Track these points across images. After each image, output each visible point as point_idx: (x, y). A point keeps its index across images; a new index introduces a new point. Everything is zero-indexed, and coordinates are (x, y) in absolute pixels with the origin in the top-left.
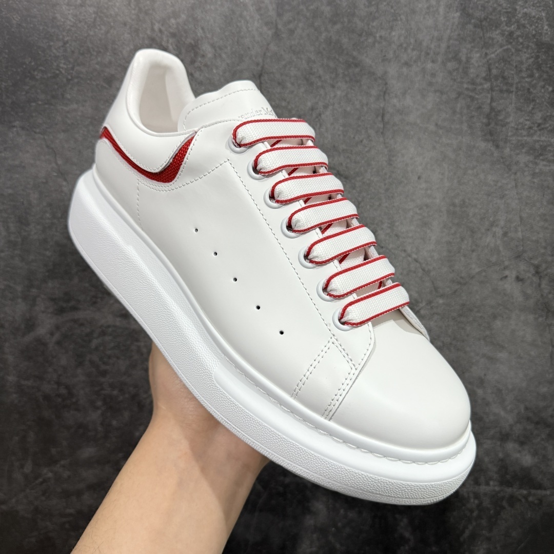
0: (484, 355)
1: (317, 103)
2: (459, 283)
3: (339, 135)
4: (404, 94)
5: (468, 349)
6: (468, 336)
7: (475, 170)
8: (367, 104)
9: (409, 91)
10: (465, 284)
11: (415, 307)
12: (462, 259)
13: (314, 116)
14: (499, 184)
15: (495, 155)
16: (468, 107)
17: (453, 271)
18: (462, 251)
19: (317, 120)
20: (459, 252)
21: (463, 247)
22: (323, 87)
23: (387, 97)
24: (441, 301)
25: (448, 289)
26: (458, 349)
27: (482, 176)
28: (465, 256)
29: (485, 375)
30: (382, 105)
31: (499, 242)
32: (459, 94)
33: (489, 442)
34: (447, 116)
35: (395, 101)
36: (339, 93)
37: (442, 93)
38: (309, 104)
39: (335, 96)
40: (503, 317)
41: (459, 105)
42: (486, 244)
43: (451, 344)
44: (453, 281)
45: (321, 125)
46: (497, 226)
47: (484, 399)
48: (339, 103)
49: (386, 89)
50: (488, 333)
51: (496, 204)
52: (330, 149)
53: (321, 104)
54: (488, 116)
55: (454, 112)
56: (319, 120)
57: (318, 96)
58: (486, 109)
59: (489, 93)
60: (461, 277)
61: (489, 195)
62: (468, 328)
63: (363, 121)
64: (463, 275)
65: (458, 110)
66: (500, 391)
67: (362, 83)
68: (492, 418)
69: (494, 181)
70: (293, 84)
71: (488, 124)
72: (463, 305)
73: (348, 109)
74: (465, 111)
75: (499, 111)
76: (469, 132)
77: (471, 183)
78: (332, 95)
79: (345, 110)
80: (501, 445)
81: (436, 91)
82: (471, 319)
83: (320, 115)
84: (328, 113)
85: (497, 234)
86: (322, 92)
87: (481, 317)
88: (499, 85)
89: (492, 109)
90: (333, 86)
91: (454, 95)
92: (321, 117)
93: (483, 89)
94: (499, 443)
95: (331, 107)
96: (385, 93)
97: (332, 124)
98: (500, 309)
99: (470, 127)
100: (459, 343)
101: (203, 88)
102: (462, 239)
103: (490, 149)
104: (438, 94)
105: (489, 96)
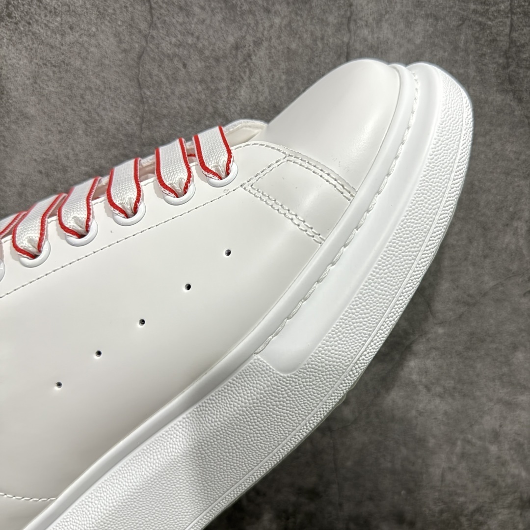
0: (500, 401)
1: (244, 38)
2: (467, 304)
3: (281, 88)
4: (379, 21)
5: (478, 393)
6: (478, 375)
7: (488, 137)
8: (322, 39)
9: (387, 16)
10: (474, 305)
11: (404, 341)
12: (471, 268)
13: (240, 58)
14: (523, 157)
15: (516, 113)
16: (477, 40)
17: (457, 287)
18: (470, 257)
19: (245, 64)
20: (466, 259)
21: (471, 252)
22: (251, 12)
23: (352, 26)
24: (441, 331)
25: (451, 313)
26: (464, 396)
27: (497, 146)
28: (474, 264)
29: (501, 426)
30: (346, 40)
31: (522, 242)
32: (463, 19)
33: (506, 511)
34: (446, 54)
35: (365, 32)
36: (277, 21)
37: (436, 18)
38: (231, 40)
39: (271, 26)
40: (525, 347)
41: (463, 37)
42: (504, 246)
43: (454, 388)
44: (457, 301)
45: (251, 73)
46: (519, 219)
47: (499, 458)
48: (279, 37)
49: (351, 14)
50: (505, 370)
51: (518, 186)
52: (269, 111)
53: (249, 39)
54: (506, 54)
55: (456, 48)
56: (248, 64)
57: (245, 27)
58: (504, 42)
59: (508, 17)
60: (469, 295)
61: (508, 174)
62: (479, 366)
63: (317, 64)
64: (471, 292)
65: (461, 45)
66: (520, 445)
67: (313, 4)
68: (509, 481)
69: (515, 152)
70: (203, 8)
71: (506, 67)
72: (472, 334)
73: (294, 46)
74: (472, 46)
75: (523, 46)
76: (478, 78)
77: (483, 156)
78: (267, 24)
79: (288, 48)
80: (521, 514)
81: (427, 16)
82: (483, 352)
83: (249, 56)
84: (262, 52)
85: (519, 230)
86: (250, 20)
87: (496, 349)
88: (523, 4)
89: (512, 42)
90: (268, 11)
91: (454, 22)
92: (251, 59)
93: (499, 11)
94: (518, 512)
95: (265, 44)
96: (349, 19)
97: (270, 70)
98: (523, 337)
99: (480, 71)
100: (465, 387)
101: (58, 19)
102: (470, 241)
103: (510, 105)
104: (430, 20)
105: (508, 22)
